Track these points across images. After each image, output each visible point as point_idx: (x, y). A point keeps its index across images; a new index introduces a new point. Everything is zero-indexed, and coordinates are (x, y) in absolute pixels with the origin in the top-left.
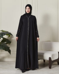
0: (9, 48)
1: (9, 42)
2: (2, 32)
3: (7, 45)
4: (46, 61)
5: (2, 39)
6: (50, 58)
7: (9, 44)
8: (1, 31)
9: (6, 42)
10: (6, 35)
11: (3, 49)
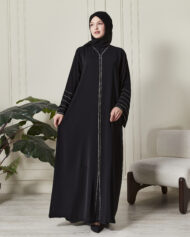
0: (54, 151)
2: (28, 102)
3: (47, 142)
4: (169, 189)
5: (29, 124)
6: (182, 181)
7: (54, 140)
8: (27, 99)
9: (41, 135)
10: (41, 113)
11: (34, 157)
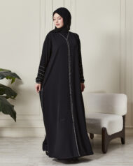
0: (13, 106)
1: (12, 93)
3: (9, 100)
7: (13, 98)
9: (5, 95)
